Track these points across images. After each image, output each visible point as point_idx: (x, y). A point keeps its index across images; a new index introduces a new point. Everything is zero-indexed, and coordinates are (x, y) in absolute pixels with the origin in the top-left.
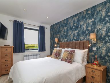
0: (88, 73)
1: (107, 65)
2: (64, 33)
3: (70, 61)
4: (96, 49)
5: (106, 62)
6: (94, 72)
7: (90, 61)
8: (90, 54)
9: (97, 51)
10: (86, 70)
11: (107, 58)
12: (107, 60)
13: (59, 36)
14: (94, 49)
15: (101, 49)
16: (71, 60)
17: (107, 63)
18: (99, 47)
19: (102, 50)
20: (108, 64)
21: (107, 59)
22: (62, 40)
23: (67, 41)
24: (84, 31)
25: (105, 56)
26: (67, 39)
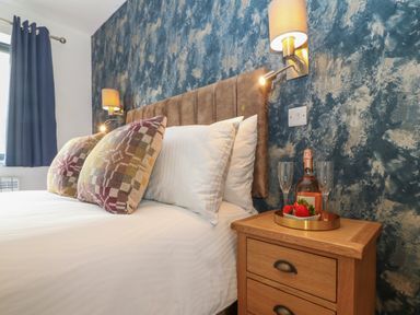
0: (250, 284)
1: (377, 216)
2: (147, 57)
3: (114, 193)
4: (310, 113)
5: (371, 194)
6: (293, 270)
7: (272, 201)
8: (277, 152)
9: (316, 125)
10: (238, 259)
11: (377, 166)
12: (382, 181)
13: (128, 81)
14: (298, 116)
15: (336, 109)
16: (125, 187)
17: (382, 198)
18: (323, 101)
19: (344, 117)
20: (385, 206)
21: (377, 175)
22: (137, 99)
23: (160, 97)
24: (241, 15)
25: (365, 154)
26: (160, 90)
